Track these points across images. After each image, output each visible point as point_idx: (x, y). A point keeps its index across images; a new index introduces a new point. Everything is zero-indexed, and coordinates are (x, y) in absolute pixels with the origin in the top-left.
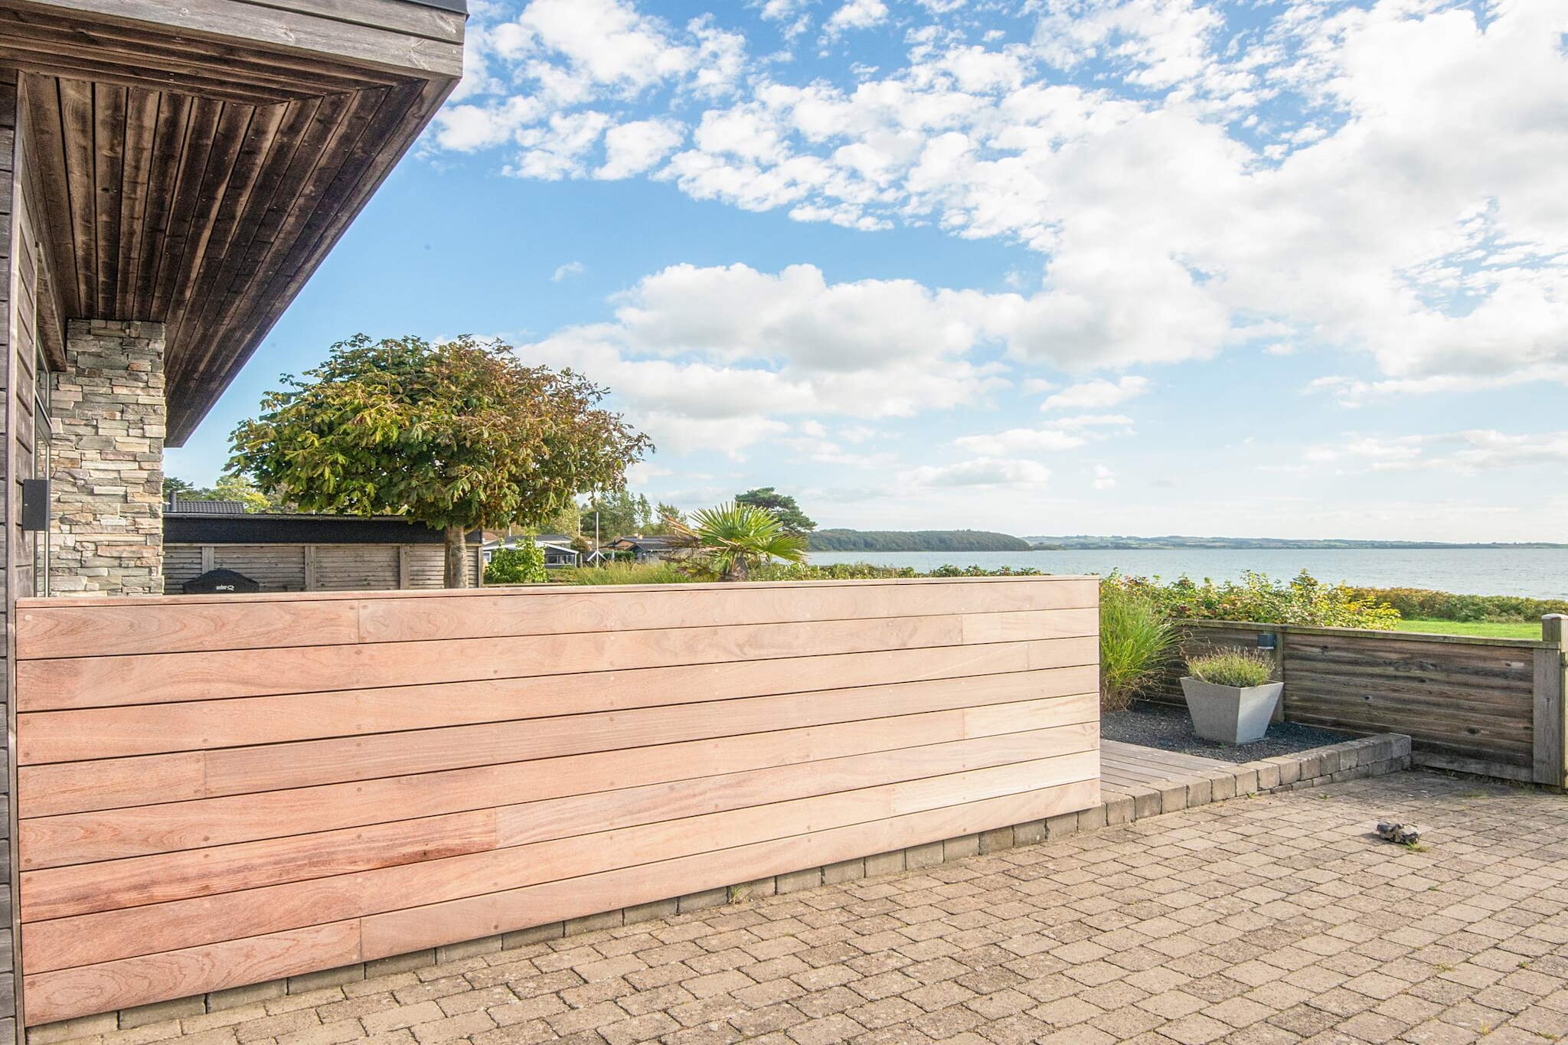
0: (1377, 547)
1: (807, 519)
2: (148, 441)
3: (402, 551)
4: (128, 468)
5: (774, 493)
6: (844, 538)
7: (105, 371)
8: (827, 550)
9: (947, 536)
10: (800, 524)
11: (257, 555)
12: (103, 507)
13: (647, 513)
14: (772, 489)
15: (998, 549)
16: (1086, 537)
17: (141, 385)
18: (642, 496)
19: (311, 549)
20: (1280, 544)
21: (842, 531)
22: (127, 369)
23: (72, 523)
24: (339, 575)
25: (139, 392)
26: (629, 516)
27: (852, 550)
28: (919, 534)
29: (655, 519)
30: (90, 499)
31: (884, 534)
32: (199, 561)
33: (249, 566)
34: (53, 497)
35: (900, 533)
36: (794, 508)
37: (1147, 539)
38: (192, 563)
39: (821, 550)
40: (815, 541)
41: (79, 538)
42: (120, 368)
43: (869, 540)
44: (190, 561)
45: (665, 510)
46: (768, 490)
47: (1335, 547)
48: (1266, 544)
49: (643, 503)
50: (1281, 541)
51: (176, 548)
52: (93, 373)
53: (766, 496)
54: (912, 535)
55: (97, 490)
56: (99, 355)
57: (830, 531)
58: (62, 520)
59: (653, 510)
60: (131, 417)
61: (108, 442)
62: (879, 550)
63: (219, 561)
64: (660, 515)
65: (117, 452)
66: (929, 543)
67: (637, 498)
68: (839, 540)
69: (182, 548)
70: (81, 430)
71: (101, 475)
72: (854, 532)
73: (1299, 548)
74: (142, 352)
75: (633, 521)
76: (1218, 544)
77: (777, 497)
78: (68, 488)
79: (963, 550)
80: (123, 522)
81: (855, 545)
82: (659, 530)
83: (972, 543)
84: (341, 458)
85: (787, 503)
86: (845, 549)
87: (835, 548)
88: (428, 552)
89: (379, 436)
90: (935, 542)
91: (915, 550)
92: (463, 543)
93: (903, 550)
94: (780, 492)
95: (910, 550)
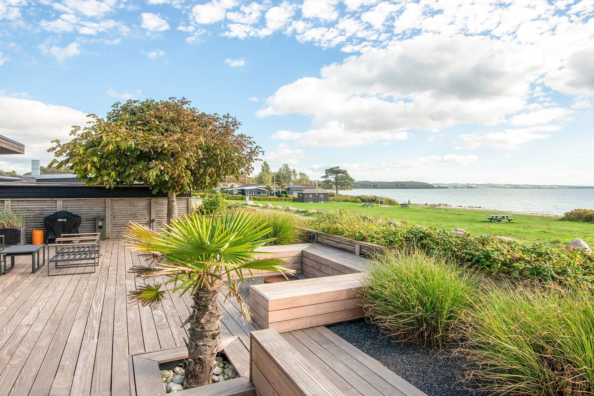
0: (570, 188)
1: (352, 178)
3: (152, 201)
5: (339, 169)
6: (366, 184)
8: (360, 188)
9: (404, 183)
10: (349, 180)
11: (84, 203)
13: (295, 175)
14: (339, 167)
15: (423, 188)
16: (456, 184)
18: (294, 169)
19: (109, 200)
20: (532, 187)
21: (365, 182)
24: (122, 212)
26: (289, 177)
27: (369, 188)
28: (393, 183)
29: (298, 177)
31: (380, 183)
32: (55, 206)
33: (79, 208)
36: (347, 174)
37: (479, 185)
38: (52, 207)
39: (357, 188)
40: (356, 185)
43: (375, 185)
44: (51, 206)
45: (302, 174)
46: (337, 167)
47: (553, 188)
48: (526, 187)
49: (294, 171)
50: (532, 186)
51: (45, 200)
53: (336, 170)
54: (391, 183)
57: (361, 181)
59: (297, 174)
62: (379, 188)
63: (65, 206)
64: (300, 176)
66: (397, 186)
67: (292, 170)
68: (364, 185)
69: (48, 201)
72: (370, 182)
73: (539, 188)
75: (291, 178)
76: (507, 187)
77: (340, 170)
79: (410, 188)
81: (370, 186)
82: (300, 182)
83: (413, 186)
84: (95, 159)
85: (344, 172)
86: (367, 188)
87: (363, 188)
88: (165, 201)
89: (111, 147)
90: (399, 185)
91: (392, 188)
92: (175, 199)
93: (388, 188)
94: (342, 168)
95: (390, 188)
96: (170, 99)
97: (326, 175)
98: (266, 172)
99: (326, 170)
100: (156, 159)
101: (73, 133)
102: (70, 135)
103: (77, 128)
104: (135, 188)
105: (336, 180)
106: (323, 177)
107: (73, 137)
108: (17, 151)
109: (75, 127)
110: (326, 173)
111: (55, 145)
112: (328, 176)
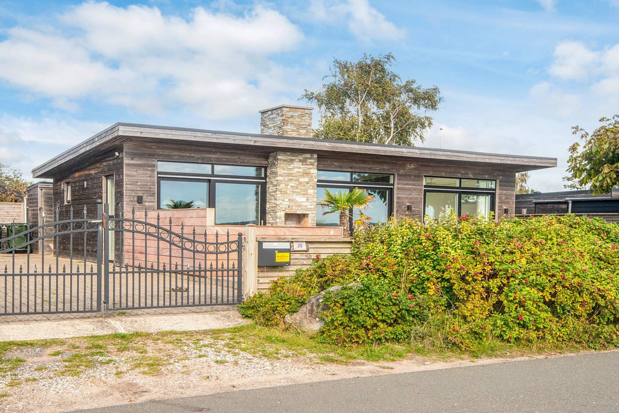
2: (276, 181)
12: (272, 198)
17: (275, 167)
22: (274, 164)
23: (269, 202)
52: (271, 166)
55: (271, 194)
56: (272, 162)
65: (273, 185)
71: (272, 190)
80: (274, 202)
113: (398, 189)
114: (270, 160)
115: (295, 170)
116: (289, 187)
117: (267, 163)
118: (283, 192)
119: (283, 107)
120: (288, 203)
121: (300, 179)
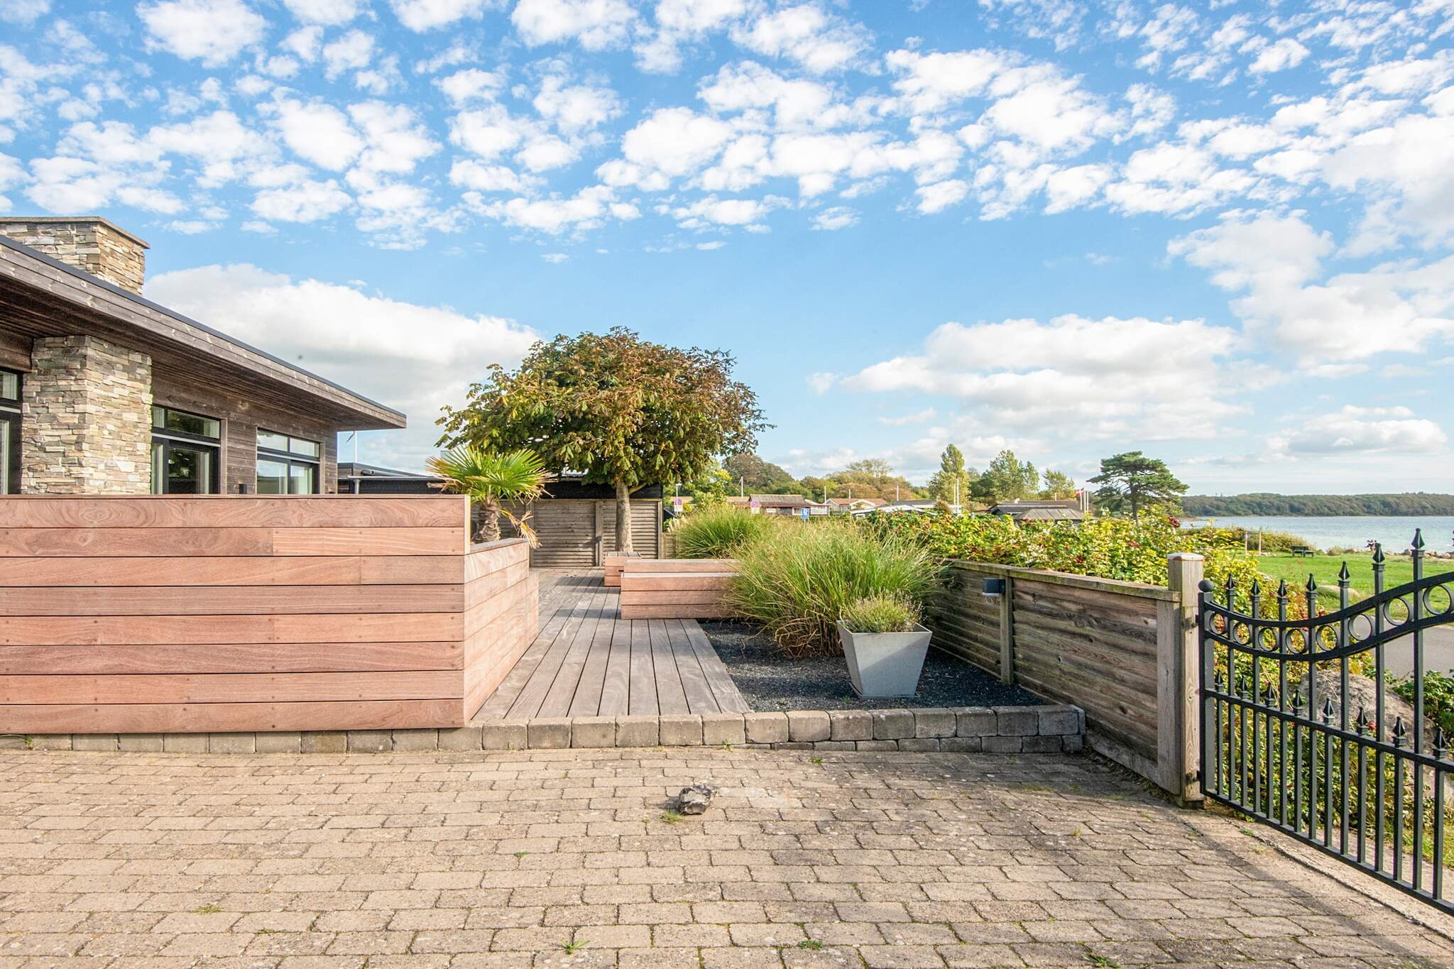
1: (1178, 482)
2: (77, 416)
3: (597, 505)
4: (66, 434)
5: (1141, 457)
6: (1266, 502)
7: (53, 370)
8: (1246, 515)
9: (1392, 500)
10: (1170, 487)
12: (50, 460)
13: (1033, 479)
14: (1140, 453)
17: (73, 378)
18: (1029, 463)
21: (1263, 496)
22: (65, 368)
23: (35, 471)
25: (72, 383)
26: (1017, 482)
27: (1275, 515)
28: (1357, 498)
29: (1041, 486)
30: (44, 455)
31: (1313, 498)
34: (24, 454)
35: (1333, 497)
36: (1163, 471)
40: (1232, 507)
41: (38, 481)
42: (62, 368)
43: (1296, 505)
45: (1052, 477)
46: (1134, 454)
49: (1030, 469)
52: (46, 372)
53: (1133, 460)
54: (1349, 499)
55: (48, 449)
56: (49, 360)
58: (29, 469)
59: (1040, 476)
60: (67, 400)
61: (54, 417)
62: (1307, 515)
64: (1048, 481)
65: (60, 424)
66: (1369, 507)
67: (1025, 466)
68: (1259, 505)
70: (39, 410)
71: (50, 439)
72: (1278, 496)
74: (74, 356)
75: (1022, 487)
77: (1143, 460)
78: (33, 448)
79: (1412, 515)
80: (64, 470)
81: (1278, 509)
82: (1046, 496)
83: (1424, 507)
84: (495, 433)
85: (1154, 466)
86: (1268, 514)
87: (1254, 513)
88: (612, 505)
89: (515, 413)
90: (1378, 506)
91: (1352, 514)
92: (626, 499)
93: (1337, 515)
94: (1149, 456)
95: (1345, 514)
96: (612, 329)
97: (1101, 474)
98: (955, 471)
99: (1104, 462)
100: (576, 430)
101: (471, 394)
102: (468, 397)
103: (476, 387)
104: (570, 482)
105: (1134, 489)
106: (1094, 480)
107: (472, 400)
108: (396, 423)
109: (475, 385)
110: (1103, 470)
111: (445, 414)
112: (1108, 476)
113: (231, 450)
114: (42, 356)
115: (118, 391)
116: (106, 432)
117: (28, 362)
118: (94, 447)
119: (96, 223)
120: (103, 476)
121: (125, 415)
